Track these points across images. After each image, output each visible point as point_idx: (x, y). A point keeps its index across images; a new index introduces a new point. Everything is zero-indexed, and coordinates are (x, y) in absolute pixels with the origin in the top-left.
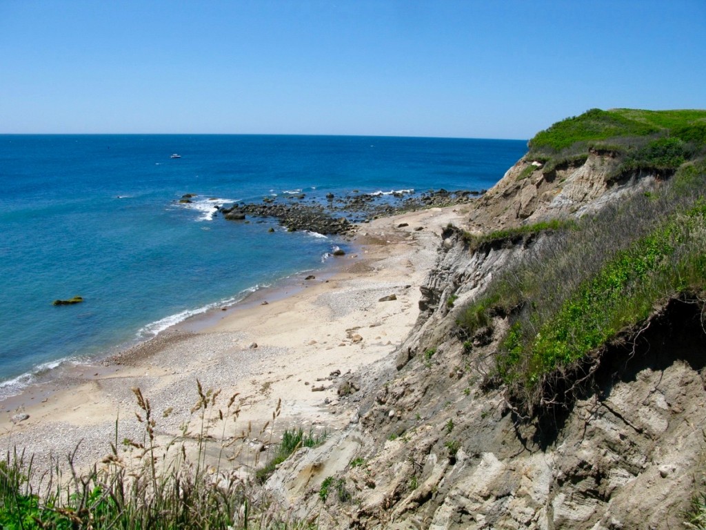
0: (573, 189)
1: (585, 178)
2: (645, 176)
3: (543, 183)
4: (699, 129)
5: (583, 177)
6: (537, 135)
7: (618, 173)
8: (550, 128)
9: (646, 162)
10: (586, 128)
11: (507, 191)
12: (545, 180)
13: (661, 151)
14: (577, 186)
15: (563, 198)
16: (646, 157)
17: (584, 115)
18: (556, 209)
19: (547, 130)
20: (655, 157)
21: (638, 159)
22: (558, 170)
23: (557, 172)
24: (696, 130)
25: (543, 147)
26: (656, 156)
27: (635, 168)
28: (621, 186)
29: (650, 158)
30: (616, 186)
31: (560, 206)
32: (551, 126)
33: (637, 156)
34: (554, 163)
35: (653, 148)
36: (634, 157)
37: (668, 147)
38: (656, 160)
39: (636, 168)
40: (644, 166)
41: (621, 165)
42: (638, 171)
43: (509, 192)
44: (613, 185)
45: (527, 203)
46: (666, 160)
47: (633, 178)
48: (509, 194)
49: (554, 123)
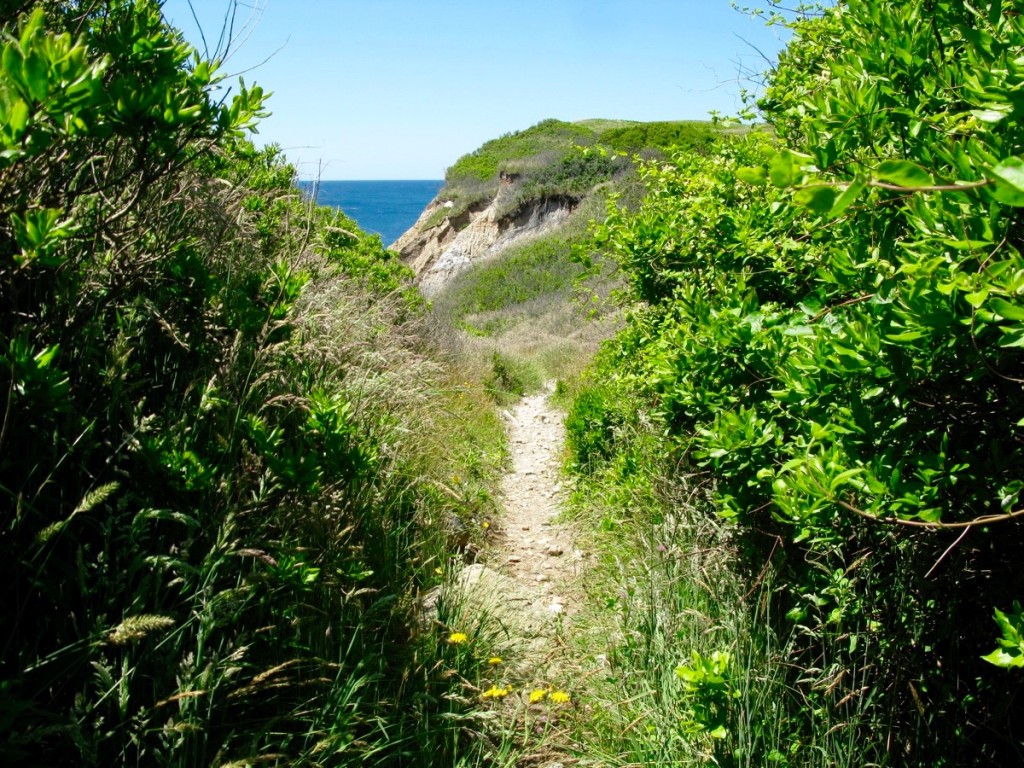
0: (470, 239)
1: (490, 220)
2: (554, 210)
3: (449, 234)
4: (641, 130)
5: (487, 219)
6: (459, 161)
7: (514, 206)
8: (478, 150)
9: (551, 186)
10: (532, 148)
11: (405, 248)
12: (452, 229)
13: (577, 166)
14: (477, 234)
15: (455, 253)
16: (554, 178)
17: (533, 128)
18: (443, 273)
19: (474, 153)
20: (567, 177)
21: (544, 182)
22: (473, 212)
23: (471, 214)
24: (636, 132)
25: (463, 178)
26: (569, 175)
27: (538, 196)
28: (519, 228)
29: (560, 179)
30: (512, 228)
31: (449, 267)
32: (480, 146)
33: (542, 177)
34: (467, 200)
35: (566, 163)
36: (537, 179)
37: (588, 160)
38: (570, 181)
39: (540, 196)
40: (551, 193)
41: (519, 193)
42: (542, 200)
43: (409, 250)
44: (507, 227)
45: (422, 267)
46: (583, 182)
47: (535, 214)
48: (409, 254)
49: (486, 142)
